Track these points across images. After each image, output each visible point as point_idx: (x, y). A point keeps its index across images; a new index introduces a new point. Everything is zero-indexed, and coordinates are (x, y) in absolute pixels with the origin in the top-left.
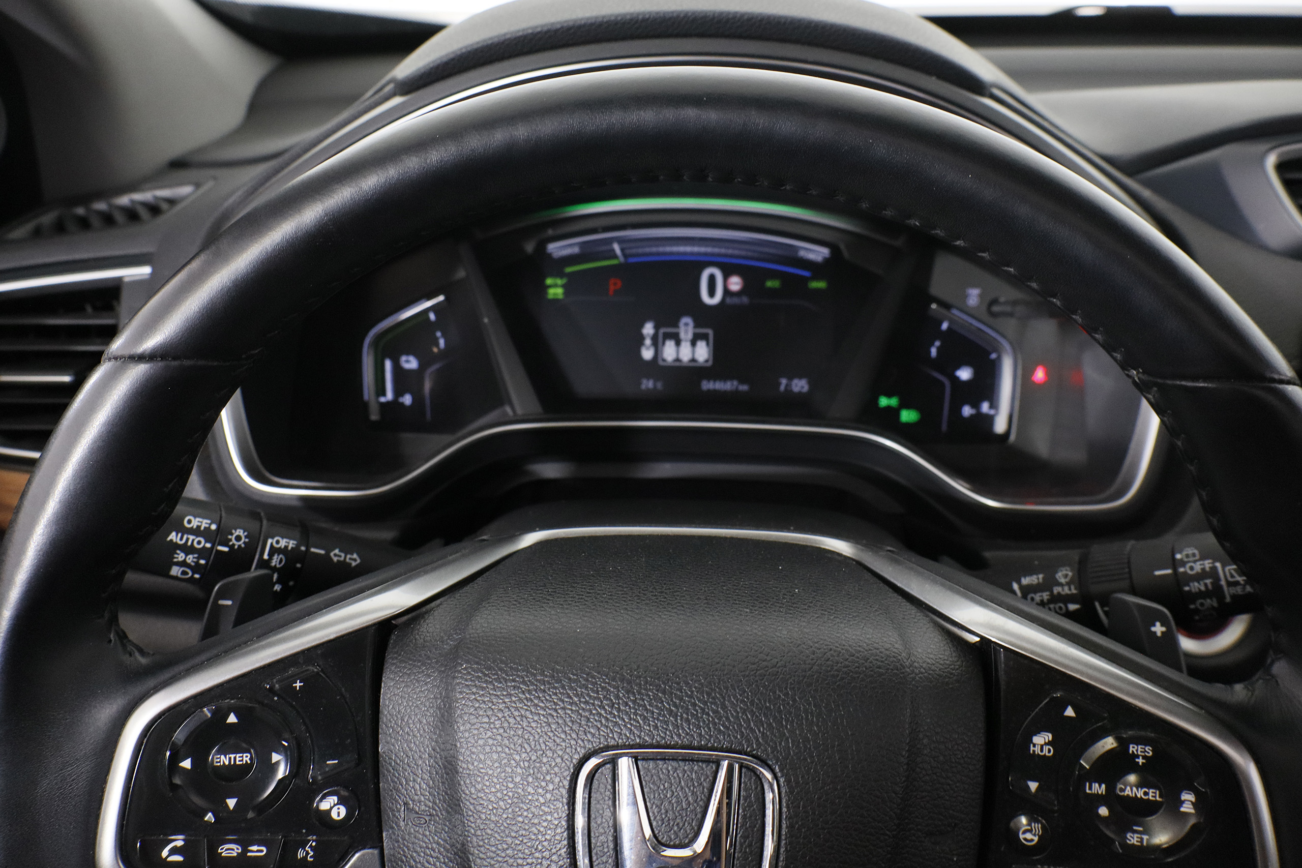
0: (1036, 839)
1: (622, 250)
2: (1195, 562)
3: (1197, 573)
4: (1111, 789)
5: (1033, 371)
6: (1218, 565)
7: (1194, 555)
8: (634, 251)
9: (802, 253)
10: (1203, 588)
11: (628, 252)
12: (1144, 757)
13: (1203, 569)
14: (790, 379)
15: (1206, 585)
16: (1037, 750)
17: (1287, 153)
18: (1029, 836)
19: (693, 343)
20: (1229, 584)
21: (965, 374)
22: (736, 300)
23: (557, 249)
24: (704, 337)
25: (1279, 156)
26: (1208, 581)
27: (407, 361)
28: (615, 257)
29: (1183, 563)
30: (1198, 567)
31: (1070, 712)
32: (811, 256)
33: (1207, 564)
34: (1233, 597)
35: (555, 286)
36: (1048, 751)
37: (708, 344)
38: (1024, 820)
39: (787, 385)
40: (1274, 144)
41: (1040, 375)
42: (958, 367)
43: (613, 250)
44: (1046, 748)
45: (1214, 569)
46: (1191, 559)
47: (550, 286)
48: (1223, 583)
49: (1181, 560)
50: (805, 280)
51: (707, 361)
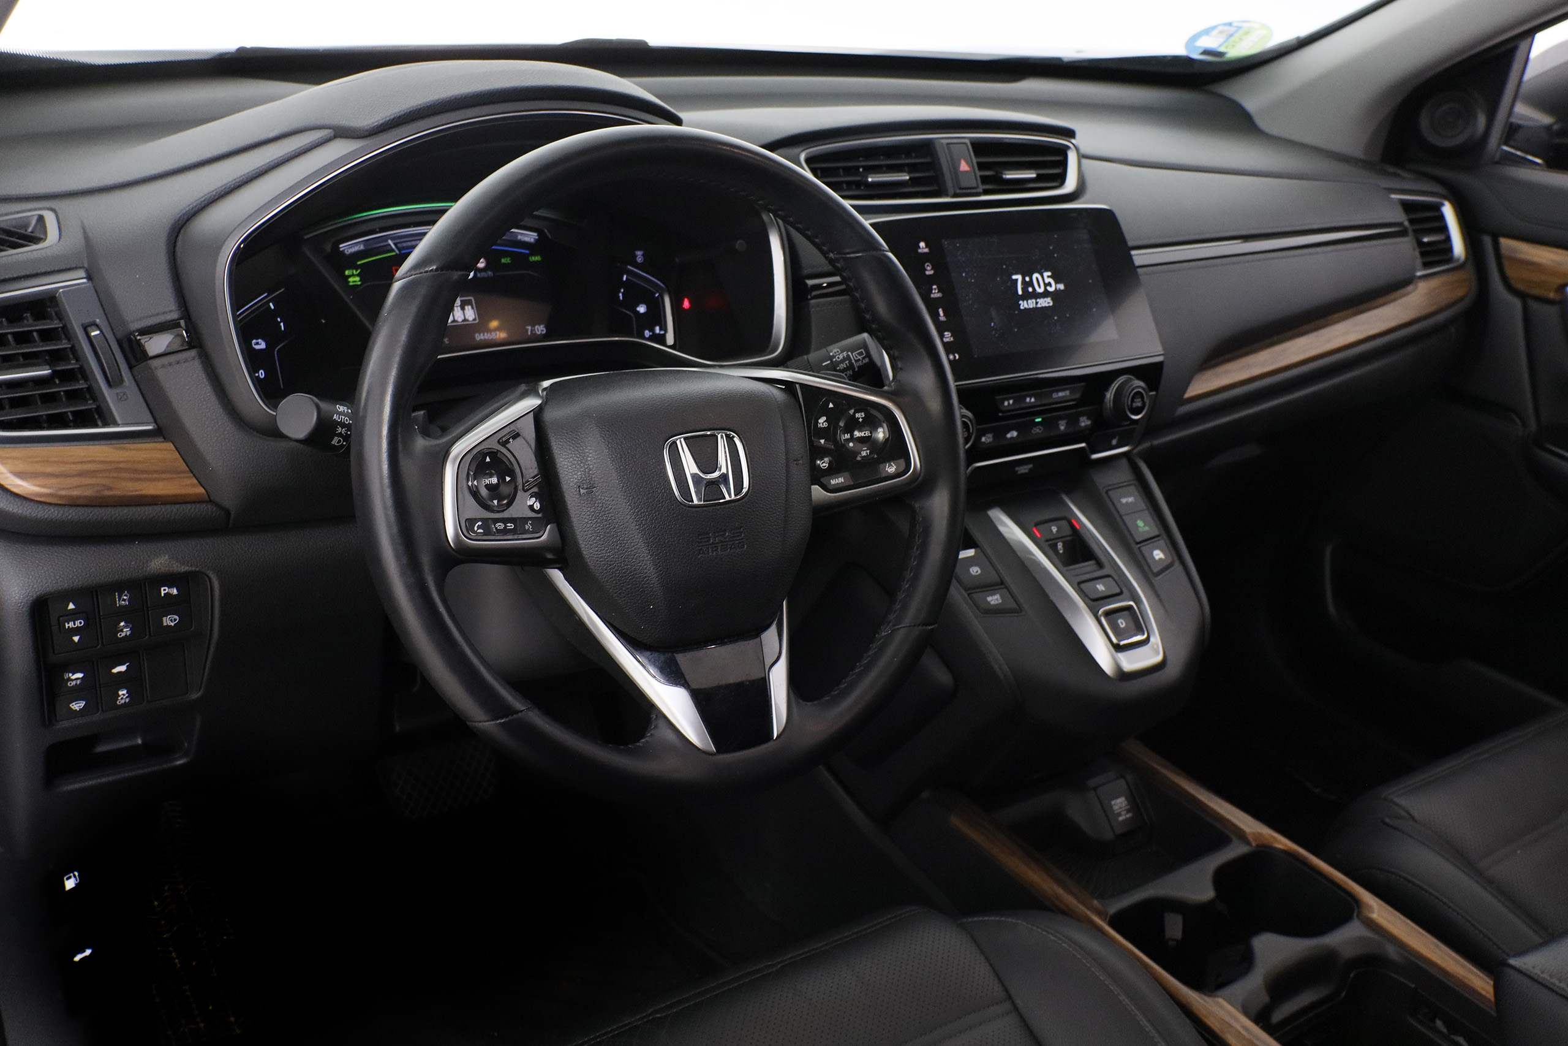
0: (827, 465)
1: (395, 244)
2: (839, 354)
3: (841, 360)
4: (852, 435)
5: (682, 303)
6: (849, 353)
7: (838, 351)
8: (404, 245)
9: (519, 237)
10: (845, 366)
11: (399, 245)
12: (862, 418)
13: (844, 357)
14: (533, 326)
15: (846, 364)
16: (821, 426)
17: (810, 152)
18: (824, 465)
19: (463, 309)
20: (856, 361)
21: (642, 309)
22: (483, 274)
23: (349, 247)
24: (469, 303)
25: (806, 154)
26: (847, 362)
27: (257, 344)
28: (393, 250)
29: (834, 357)
30: (841, 357)
31: (831, 405)
32: (527, 239)
33: (845, 354)
34: (859, 367)
35: (353, 275)
36: (825, 425)
37: (472, 308)
38: (818, 462)
39: (532, 331)
40: (805, 147)
41: (686, 304)
42: (637, 305)
43: (389, 245)
44: (824, 424)
45: (848, 355)
46: (837, 354)
47: (349, 276)
48: (853, 361)
49: (833, 355)
50: (526, 256)
51: (474, 320)
